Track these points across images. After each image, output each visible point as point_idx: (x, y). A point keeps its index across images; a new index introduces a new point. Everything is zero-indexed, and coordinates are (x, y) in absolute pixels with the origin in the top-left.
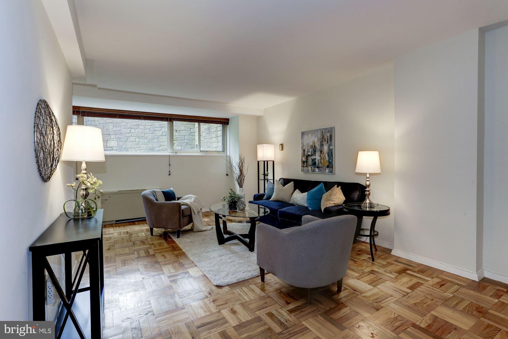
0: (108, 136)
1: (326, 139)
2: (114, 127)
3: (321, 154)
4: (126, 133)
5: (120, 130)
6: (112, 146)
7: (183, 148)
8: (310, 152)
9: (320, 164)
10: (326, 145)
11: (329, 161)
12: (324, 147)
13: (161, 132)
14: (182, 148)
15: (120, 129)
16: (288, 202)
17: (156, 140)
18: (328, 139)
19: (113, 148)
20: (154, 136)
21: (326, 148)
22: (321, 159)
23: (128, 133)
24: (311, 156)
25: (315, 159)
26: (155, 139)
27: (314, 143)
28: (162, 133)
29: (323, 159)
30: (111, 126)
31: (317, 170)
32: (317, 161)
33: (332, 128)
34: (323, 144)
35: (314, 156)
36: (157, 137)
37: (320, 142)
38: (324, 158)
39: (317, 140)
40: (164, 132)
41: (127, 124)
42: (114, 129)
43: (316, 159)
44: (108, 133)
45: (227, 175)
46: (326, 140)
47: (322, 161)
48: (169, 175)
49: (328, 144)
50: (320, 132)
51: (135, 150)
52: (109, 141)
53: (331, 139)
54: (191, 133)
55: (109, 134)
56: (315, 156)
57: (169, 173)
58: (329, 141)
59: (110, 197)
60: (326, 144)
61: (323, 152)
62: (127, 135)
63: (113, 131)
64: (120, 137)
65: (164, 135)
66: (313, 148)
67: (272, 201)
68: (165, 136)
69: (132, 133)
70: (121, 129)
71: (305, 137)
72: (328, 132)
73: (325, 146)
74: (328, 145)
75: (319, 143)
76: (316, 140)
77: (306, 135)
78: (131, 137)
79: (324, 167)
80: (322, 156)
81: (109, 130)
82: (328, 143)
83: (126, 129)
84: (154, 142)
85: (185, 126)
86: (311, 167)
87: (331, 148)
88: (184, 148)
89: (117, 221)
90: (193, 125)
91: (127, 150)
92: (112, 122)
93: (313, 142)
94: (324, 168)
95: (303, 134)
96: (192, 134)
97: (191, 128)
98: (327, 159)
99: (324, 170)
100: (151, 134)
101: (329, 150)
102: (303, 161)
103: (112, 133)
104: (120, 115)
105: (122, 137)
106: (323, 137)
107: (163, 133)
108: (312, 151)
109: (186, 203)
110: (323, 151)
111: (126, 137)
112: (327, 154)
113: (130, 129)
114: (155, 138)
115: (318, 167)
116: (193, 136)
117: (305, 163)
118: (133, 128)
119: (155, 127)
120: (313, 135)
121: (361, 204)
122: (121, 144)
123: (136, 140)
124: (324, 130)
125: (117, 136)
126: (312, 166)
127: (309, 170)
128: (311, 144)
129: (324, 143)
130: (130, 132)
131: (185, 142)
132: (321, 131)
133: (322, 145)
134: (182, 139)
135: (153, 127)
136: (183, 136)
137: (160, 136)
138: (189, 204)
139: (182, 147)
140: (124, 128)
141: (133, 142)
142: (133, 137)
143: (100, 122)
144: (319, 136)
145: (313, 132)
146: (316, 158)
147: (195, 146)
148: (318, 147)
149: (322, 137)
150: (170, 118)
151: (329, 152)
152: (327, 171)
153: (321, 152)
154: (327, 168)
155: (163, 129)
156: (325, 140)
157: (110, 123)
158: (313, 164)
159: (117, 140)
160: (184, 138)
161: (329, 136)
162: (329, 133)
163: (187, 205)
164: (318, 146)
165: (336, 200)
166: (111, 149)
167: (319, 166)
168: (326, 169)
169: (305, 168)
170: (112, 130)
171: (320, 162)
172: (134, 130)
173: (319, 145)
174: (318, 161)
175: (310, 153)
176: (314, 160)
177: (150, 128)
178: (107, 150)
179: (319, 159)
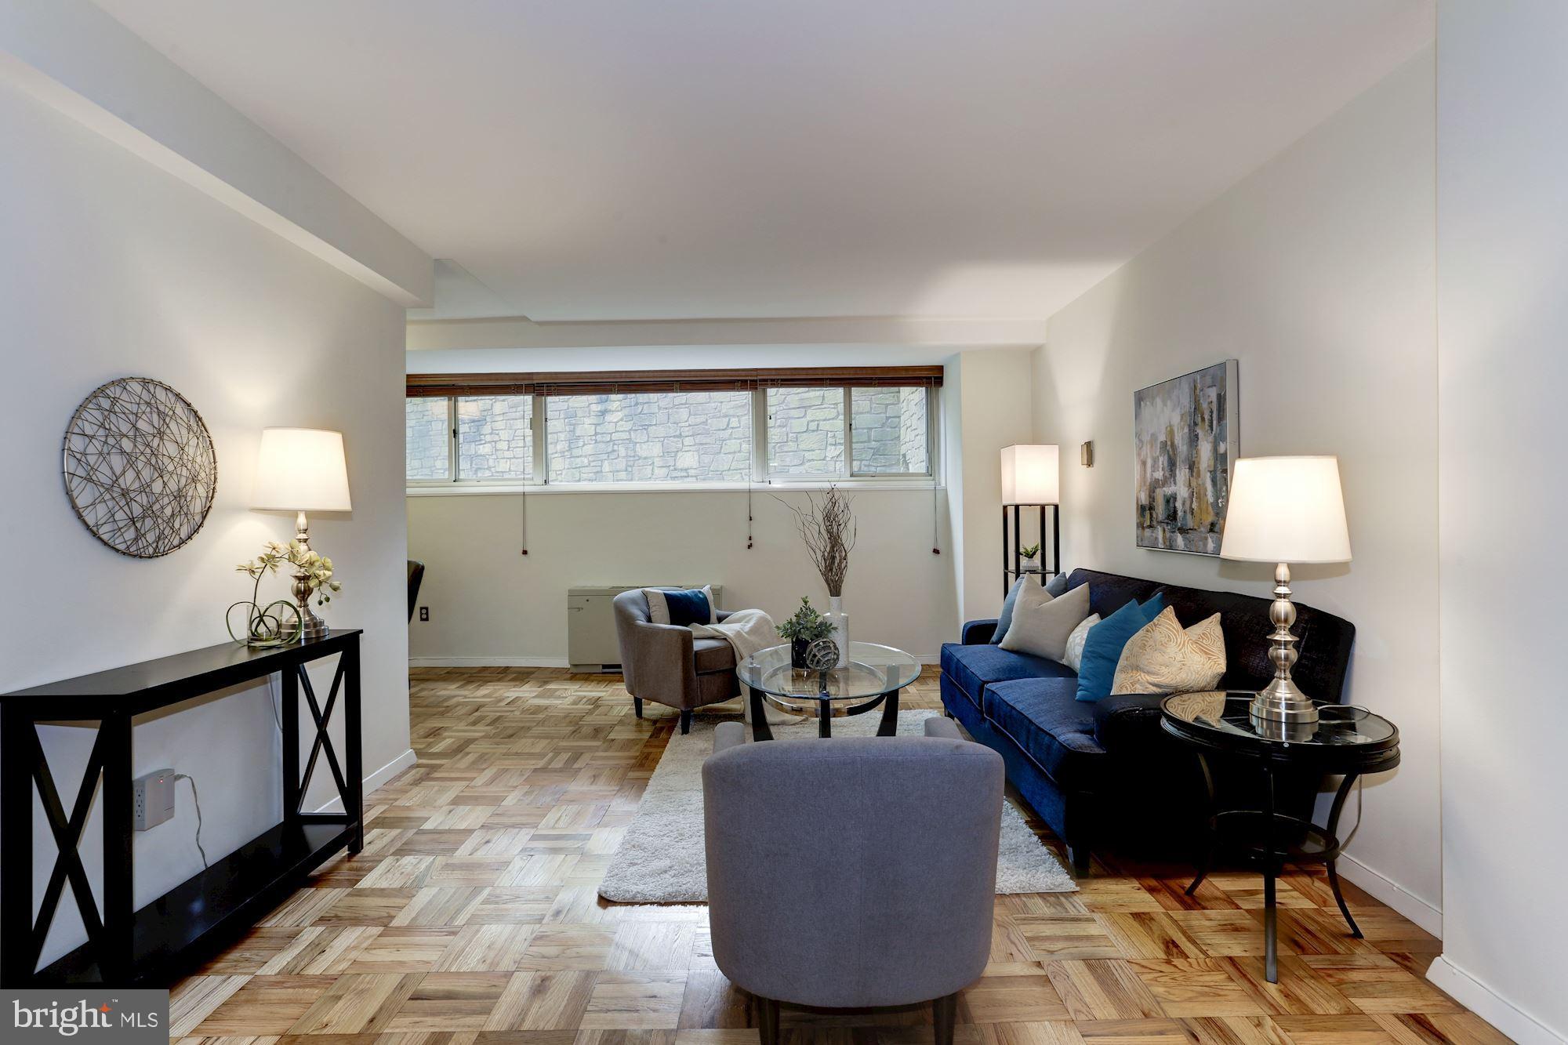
0: (676, 439)
1: (1205, 412)
2: (690, 415)
3: (1192, 476)
4: (719, 430)
5: (705, 423)
6: (686, 466)
7: (865, 466)
8: (1160, 469)
9: (1189, 516)
10: (1207, 441)
11: (1215, 504)
12: (1199, 447)
13: (804, 421)
14: (863, 467)
15: (704, 420)
16: (1055, 658)
17: (792, 446)
18: (1212, 412)
19: (688, 473)
20: (787, 434)
21: (1205, 449)
22: (1193, 495)
23: (723, 430)
24: (1163, 486)
25: (1174, 497)
26: (790, 443)
27: (1171, 433)
28: (808, 425)
29: (1199, 498)
30: (684, 413)
31: (1180, 540)
32: (1179, 505)
33: (1222, 366)
34: (1197, 436)
35: (1172, 483)
36: (795, 435)
37: (1189, 426)
38: (1202, 492)
39: (1179, 418)
40: (812, 421)
41: (719, 404)
42: (692, 420)
43: (1178, 498)
44: (678, 433)
45: (936, 551)
46: (1207, 417)
47: (1194, 506)
48: (750, 546)
49: (1214, 433)
50: (1187, 386)
51: (739, 476)
52: (680, 454)
53: (1221, 413)
54: (888, 418)
55: (680, 436)
56: (1175, 483)
57: (748, 543)
58: (1215, 422)
59: (588, 601)
60: (1205, 435)
61: (1199, 468)
62: (722, 434)
63: (690, 425)
64: (704, 442)
65: (813, 431)
66: (1168, 451)
67: (1003, 649)
68: (815, 433)
69: (732, 428)
70: (707, 420)
71: (1147, 410)
72: (1213, 382)
73: (1202, 443)
74: (1211, 438)
75: (1186, 430)
76: (1176, 419)
77: (1148, 403)
78: (729, 439)
79: (1202, 529)
80: (1194, 484)
81: (679, 425)
82: (1212, 430)
83: (719, 418)
84: (786, 452)
85: (871, 400)
86: (1164, 531)
87: (1222, 448)
88: (869, 466)
89: (604, 666)
90: (893, 395)
91: (721, 476)
92: (686, 404)
93: (1169, 429)
94: (1201, 532)
95: (1140, 397)
96: (892, 421)
97: (887, 405)
98: (1211, 499)
99: (1201, 543)
100: (778, 430)
101: (1216, 459)
102: (1140, 504)
103: (686, 431)
104: (620, 385)
105: (708, 441)
106: (1197, 408)
107: (810, 424)
108: (1166, 464)
109: (725, 634)
110: (1196, 465)
111: (718, 442)
112: (1209, 474)
113: (727, 419)
114: (790, 439)
115: (1183, 531)
116: (895, 428)
117: (1147, 513)
118: (734, 416)
119: (790, 409)
120: (1169, 403)
121: (1253, 696)
122: (706, 459)
123: (743, 446)
124: (1201, 378)
125: (698, 439)
126: (1165, 525)
127: (1156, 538)
128: (1162, 438)
129: (1199, 431)
130: (728, 425)
131: (872, 448)
132: (1190, 384)
133: (1193, 440)
134: (861, 440)
135: (784, 409)
136: (865, 431)
137: (803, 432)
138: (732, 636)
139: (863, 462)
140: (713, 417)
141: (735, 452)
142: (735, 438)
143: (662, 404)
144: (1186, 401)
145: (1164, 389)
146: (1176, 494)
147: (899, 460)
148: (1182, 447)
149: (1195, 409)
150: (755, 381)
151: (1215, 466)
152: (1209, 546)
153: (1191, 467)
154: (1211, 534)
155: (809, 411)
156: (1203, 419)
157: (682, 404)
158: (1168, 517)
159: (698, 451)
160: (869, 437)
161: (1214, 398)
162: (1214, 388)
163: (725, 639)
164: (1183, 445)
165: (1164, 670)
166: (685, 474)
167: (1186, 525)
168: (1206, 539)
169: (1148, 532)
170: (687, 424)
171: (1188, 511)
172: (737, 419)
173: (1186, 440)
174: (1184, 504)
175: (1159, 475)
176: (1170, 500)
177: (776, 413)
178: (676, 477)
179: (1185, 498)
